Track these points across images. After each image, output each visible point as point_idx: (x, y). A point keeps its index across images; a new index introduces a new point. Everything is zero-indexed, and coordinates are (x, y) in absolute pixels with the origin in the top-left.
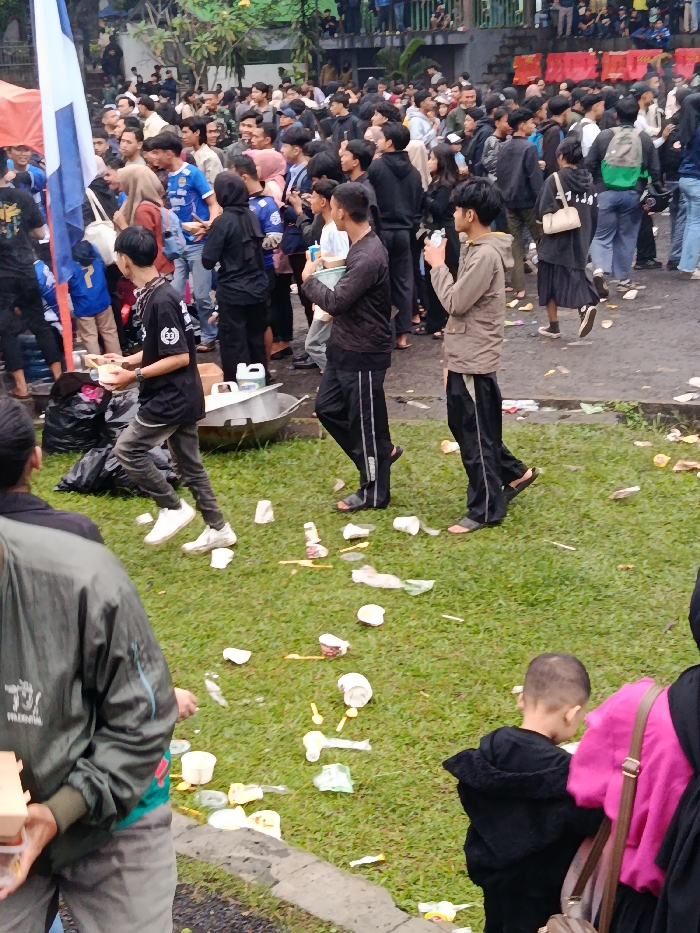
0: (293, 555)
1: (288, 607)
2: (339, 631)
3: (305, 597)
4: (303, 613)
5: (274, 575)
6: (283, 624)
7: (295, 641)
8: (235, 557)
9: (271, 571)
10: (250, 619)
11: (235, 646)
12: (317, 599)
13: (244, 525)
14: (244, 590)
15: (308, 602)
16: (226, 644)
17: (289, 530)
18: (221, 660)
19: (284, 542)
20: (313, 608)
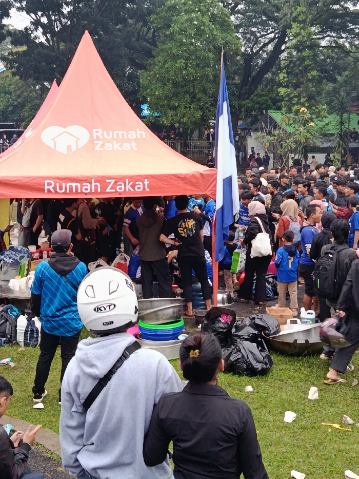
0: (329, 420)
1: (326, 450)
2: (355, 469)
3: (336, 446)
4: (335, 455)
8: (297, 417)
9: (317, 428)
10: (305, 455)
11: (297, 470)
12: (343, 448)
13: (302, 399)
14: (302, 437)
15: (338, 450)
17: (327, 406)
18: (289, 476)
19: (324, 412)
20: (340, 453)
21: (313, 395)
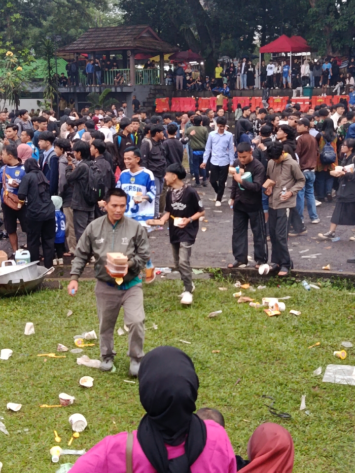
0: (45, 351)
1: (42, 379)
2: (69, 391)
3: (51, 374)
4: (50, 382)
5: (34, 362)
6: (40, 389)
7: (46, 398)
8: (13, 353)
9: (33, 360)
10: (21, 387)
11: (13, 402)
12: (58, 375)
13: (19, 335)
14: (19, 371)
15: (53, 376)
16: (8, 401)
17: (43, 338)
18: (5, 409)
19: (41, 344)
20: (56, 379)
21: (29, 330)
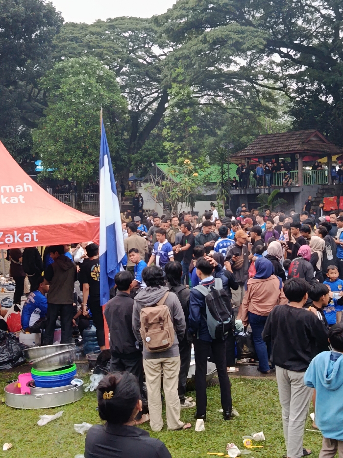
0: (214, 450)
8: (185, 449)
13: (189, 432)
17: (212, 436)
19: (210, 442)
21: (200, 426)
